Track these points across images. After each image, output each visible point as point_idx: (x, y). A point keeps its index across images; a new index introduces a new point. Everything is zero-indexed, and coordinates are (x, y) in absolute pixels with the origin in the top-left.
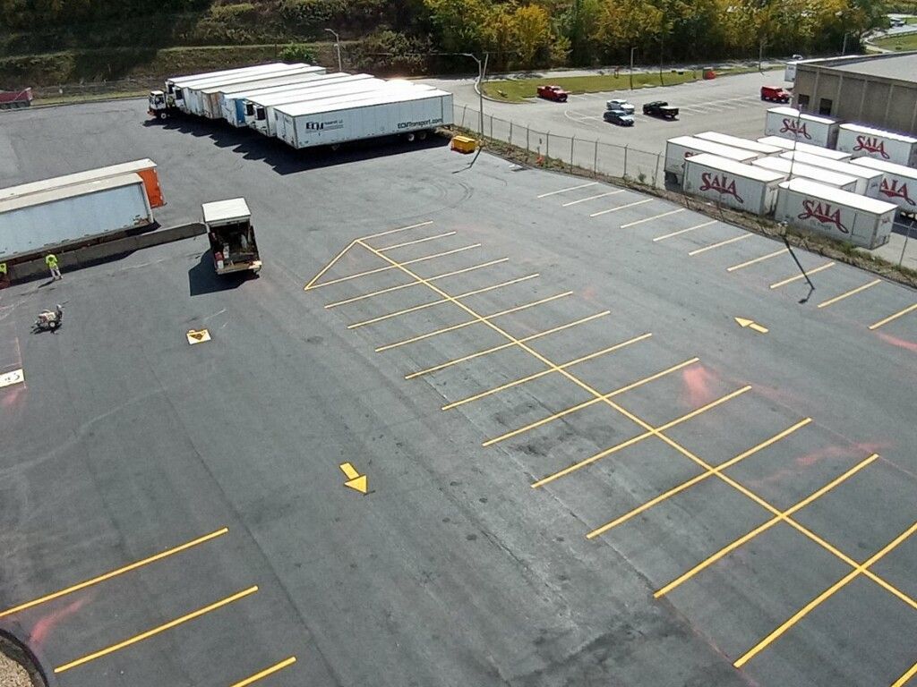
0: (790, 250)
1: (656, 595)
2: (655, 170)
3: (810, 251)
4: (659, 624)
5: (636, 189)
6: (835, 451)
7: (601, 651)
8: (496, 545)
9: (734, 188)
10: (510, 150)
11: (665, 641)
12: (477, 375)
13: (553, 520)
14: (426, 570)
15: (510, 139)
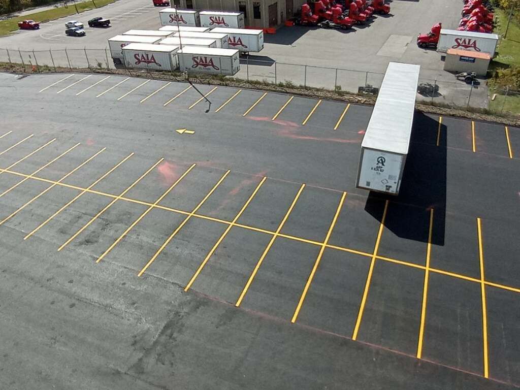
0: (193, 86)
1: (186, 290)
2: (106, 59)
3: (203, 84)
4: (192, 304)
5: (99, 73)
6: (246, 182)
7: (169, 331)
8: (88, 303)
9: (154, 59)
10: (12, 67)
11: (199, 311)
12: (39, 211)
13: (116, 275)
14: (52, 336)
15: (9, 59)
